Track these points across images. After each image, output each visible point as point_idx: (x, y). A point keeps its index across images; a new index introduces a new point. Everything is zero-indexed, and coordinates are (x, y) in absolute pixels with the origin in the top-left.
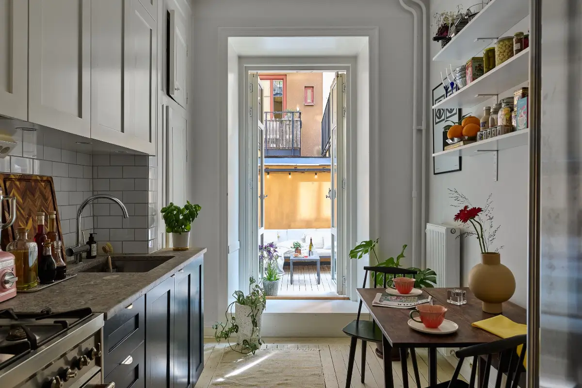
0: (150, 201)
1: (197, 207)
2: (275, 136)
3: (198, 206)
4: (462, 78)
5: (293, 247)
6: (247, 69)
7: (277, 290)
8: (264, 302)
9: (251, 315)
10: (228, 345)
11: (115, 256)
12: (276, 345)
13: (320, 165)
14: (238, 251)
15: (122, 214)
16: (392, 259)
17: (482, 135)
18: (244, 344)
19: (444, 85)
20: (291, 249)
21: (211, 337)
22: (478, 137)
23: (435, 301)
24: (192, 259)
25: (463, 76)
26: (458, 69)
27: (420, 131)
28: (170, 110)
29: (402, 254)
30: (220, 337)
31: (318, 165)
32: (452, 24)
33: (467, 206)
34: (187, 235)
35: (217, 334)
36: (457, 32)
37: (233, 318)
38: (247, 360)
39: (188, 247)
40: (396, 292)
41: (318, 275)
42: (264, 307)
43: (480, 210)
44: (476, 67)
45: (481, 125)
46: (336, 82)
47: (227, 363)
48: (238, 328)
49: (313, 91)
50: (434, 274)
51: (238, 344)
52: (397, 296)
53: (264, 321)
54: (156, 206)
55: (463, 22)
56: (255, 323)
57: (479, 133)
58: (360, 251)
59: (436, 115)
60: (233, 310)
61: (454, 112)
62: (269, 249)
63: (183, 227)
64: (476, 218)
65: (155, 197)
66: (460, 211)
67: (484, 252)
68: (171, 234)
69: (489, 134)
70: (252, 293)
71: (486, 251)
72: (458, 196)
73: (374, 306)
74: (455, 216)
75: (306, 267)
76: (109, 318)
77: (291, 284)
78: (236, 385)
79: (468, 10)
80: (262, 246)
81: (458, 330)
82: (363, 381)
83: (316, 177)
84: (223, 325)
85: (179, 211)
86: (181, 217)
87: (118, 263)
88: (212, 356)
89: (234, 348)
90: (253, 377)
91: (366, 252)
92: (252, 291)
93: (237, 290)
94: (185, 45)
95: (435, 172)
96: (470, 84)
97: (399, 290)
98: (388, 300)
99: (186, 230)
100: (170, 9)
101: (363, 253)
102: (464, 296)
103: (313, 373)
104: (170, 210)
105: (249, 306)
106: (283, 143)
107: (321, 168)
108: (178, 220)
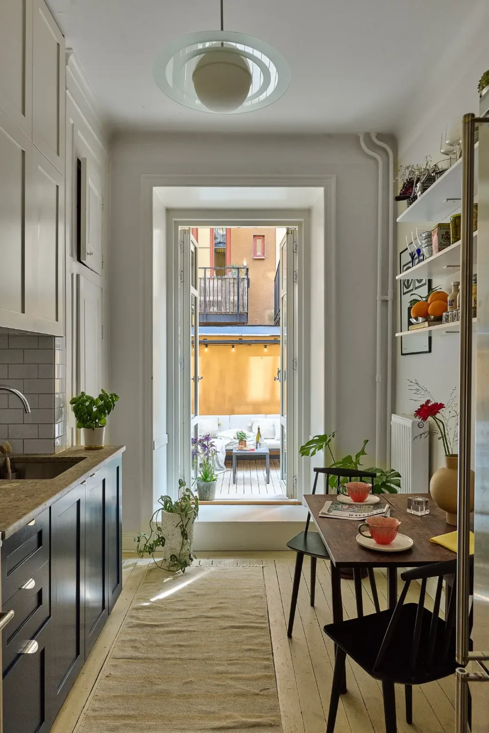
0: (57, 390)
1: (114, 396)
2: (215, 298)
3: (116, 396)
4: (428, 246)
5: (237, 437)
6: (177, 224)
7: (214, 493)
8: (197, 508)
9: (179, 525)
10: (152, 561)
11: (14, 457)
12: (210, 560)
13: (270, 336)
14: (166, 445)
15: (23, 407)
16: (350, 457)
17: (448, 316)
18: (171, 560)
19: (409, 251)
20: (234, 440)
21: (133, 551)
22: (444, 319)
23: (393, 511)
24: (108, 460)
25: (430, 244)
26: (424, 235)
27: (385, 302)
28: (82, 279)
29: (363, 450)
30: (143, 552)
31: (269, 335)
32: (418, 180)
33: (429, 400)
34: (103, 430)
35: (139, 547)
36: (424, 189)
37: (159, 529)
38: (176, 580)
39: (103, 445)
40: (348, 499)
41: (268, 473)
42: (196, 515)
43: (441, 406)
44: (442, 235)
45: (448, 303)
46: (285, 240)
47: (151, 583)
48: (165, 541)
49: (263, 242)
50: (399, 476)
51: (165, 560)
52: (350, 505)
53: (196, 533)
54: (64, 397)
55: (430, 180)
56: (185, 535)
57: (444, 314)
58: (313, 447)
59: (404, 284)
60: (158, 518)
61: (423, 282)
62: (205, 443)
63: (97, 421)
64: (438, 416)
65: (63, 386)
66: (421, 406)
67: (448, 454)
68: (82, 429)
69: (455, 315)
70: (182, 499)
71: (451, 453)
72: (419, 388)
73: (320, 517)
74: (416, 411)
75: (254, 461)
76: (7, 537)
77: (234, 483)
78: (161, 609)
79: (435, 165)
80: (196, 439)
81: (413, 546)
82: (312, 604)
83: (266, 350)
84: (147, 537)
85: (93, 402)
86: (95, 409)
87: (19, 466)
88: (134, 574)
89: (159, 565)
90: (182, 601)
91: (320, 447)
92: (182, 496)
93: (165, 494)
94: (99, 198)
95: (403, 353)
96: (436, 255)
97: (352, 498)
98: (338, 509)
99: (100, 425)
100: (82, 156)
101: (316, 449)
102: (426, 505)
103: (254, 595)
104: (80, 401)
105: (179, 514)
106: (226, 306)
107: (272, 339)
108: (90, 413)
